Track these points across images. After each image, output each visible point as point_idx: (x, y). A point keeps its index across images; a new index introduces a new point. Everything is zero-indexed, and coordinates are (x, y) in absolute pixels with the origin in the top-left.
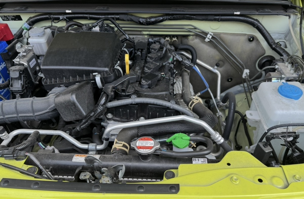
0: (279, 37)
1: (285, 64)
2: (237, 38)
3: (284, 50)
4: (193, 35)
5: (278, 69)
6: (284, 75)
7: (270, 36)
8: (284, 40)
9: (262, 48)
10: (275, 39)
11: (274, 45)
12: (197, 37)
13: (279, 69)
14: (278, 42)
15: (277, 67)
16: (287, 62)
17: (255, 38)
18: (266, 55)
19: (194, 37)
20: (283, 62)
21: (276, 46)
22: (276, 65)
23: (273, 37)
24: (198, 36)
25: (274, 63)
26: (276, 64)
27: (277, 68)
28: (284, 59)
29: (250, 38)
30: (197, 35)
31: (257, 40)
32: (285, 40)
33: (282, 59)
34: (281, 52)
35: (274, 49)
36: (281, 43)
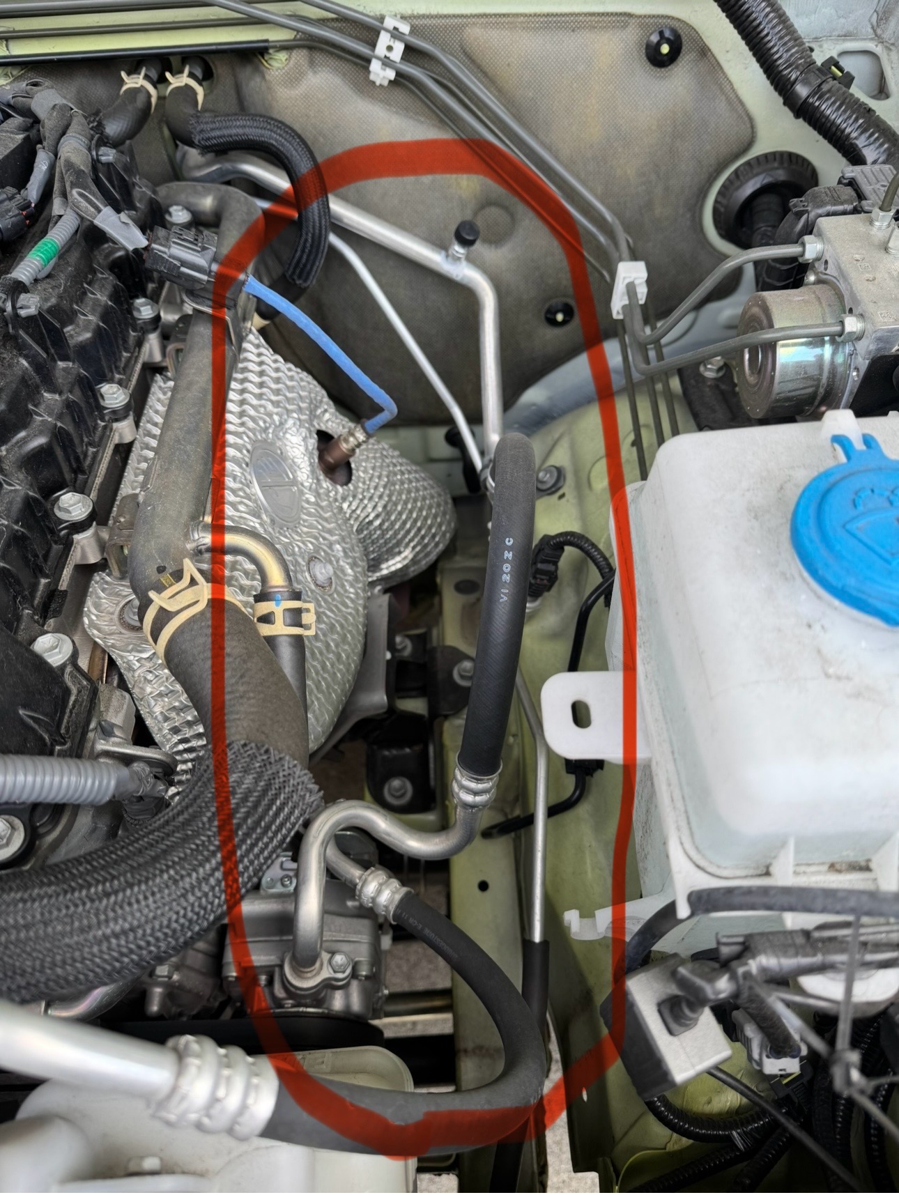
0: (843, 20)
1: (871, 222)
2: (570, 43)
3: (870, 110)
4: (286, 47)
5: (820, 267)
6: (862, 316)
7: (782, 18)
8: (871, 46)
9: (737, 104)
10: (816, 39)
11: (806, 82)
12: (319, 57)
13: (826, 262)
14: (833, 62)
15: (812, 248)
16: (882, 214)
17: (684, 39)
18: (757, 150)
19: (300, 56)
20: (856, 211)
21: (817, 91)
22: (807, 238)
23: (801, 24)
24: (321, 50)
25: (799, 215)
26: (809, 229)
27: (818, 259)
28: (866, 188)
29: (655, 38)
30: (312, 45)
31: (704, 52)
32: (878, 38)
33: (852, 183)
34: (851, 129)
35: (803, 111)
36: (848, 64)
